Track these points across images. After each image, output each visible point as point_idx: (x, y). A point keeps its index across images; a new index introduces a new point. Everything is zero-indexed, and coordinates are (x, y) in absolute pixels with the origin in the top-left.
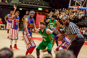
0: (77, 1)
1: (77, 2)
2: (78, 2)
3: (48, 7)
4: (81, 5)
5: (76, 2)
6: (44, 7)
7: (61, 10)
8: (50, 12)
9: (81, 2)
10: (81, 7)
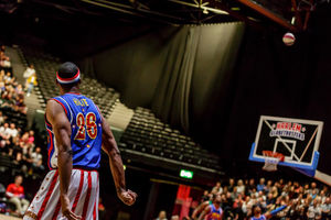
0: (283, 137)
1: (281, 140)
2: (284, 141)
3: (212, 171)
4: (293, 152)
5: (277, 140)
6: (203, 168)
7: (252, 182)
8: (215, 185)
9: (295, 142)
10: (294, 159)
